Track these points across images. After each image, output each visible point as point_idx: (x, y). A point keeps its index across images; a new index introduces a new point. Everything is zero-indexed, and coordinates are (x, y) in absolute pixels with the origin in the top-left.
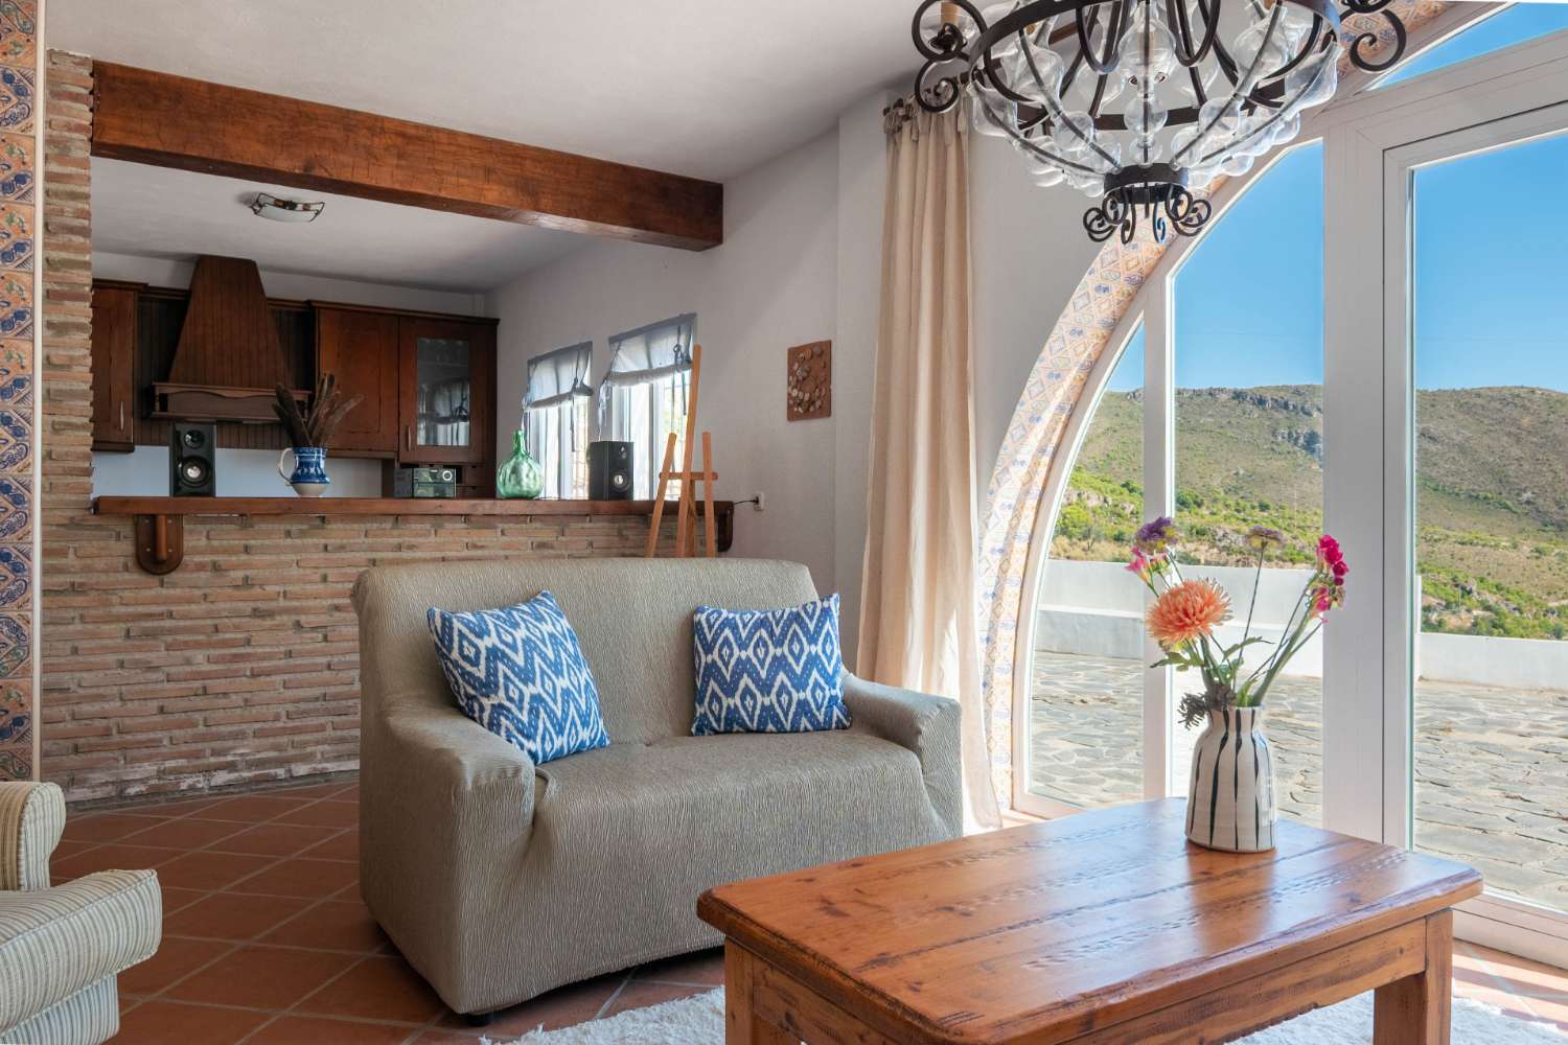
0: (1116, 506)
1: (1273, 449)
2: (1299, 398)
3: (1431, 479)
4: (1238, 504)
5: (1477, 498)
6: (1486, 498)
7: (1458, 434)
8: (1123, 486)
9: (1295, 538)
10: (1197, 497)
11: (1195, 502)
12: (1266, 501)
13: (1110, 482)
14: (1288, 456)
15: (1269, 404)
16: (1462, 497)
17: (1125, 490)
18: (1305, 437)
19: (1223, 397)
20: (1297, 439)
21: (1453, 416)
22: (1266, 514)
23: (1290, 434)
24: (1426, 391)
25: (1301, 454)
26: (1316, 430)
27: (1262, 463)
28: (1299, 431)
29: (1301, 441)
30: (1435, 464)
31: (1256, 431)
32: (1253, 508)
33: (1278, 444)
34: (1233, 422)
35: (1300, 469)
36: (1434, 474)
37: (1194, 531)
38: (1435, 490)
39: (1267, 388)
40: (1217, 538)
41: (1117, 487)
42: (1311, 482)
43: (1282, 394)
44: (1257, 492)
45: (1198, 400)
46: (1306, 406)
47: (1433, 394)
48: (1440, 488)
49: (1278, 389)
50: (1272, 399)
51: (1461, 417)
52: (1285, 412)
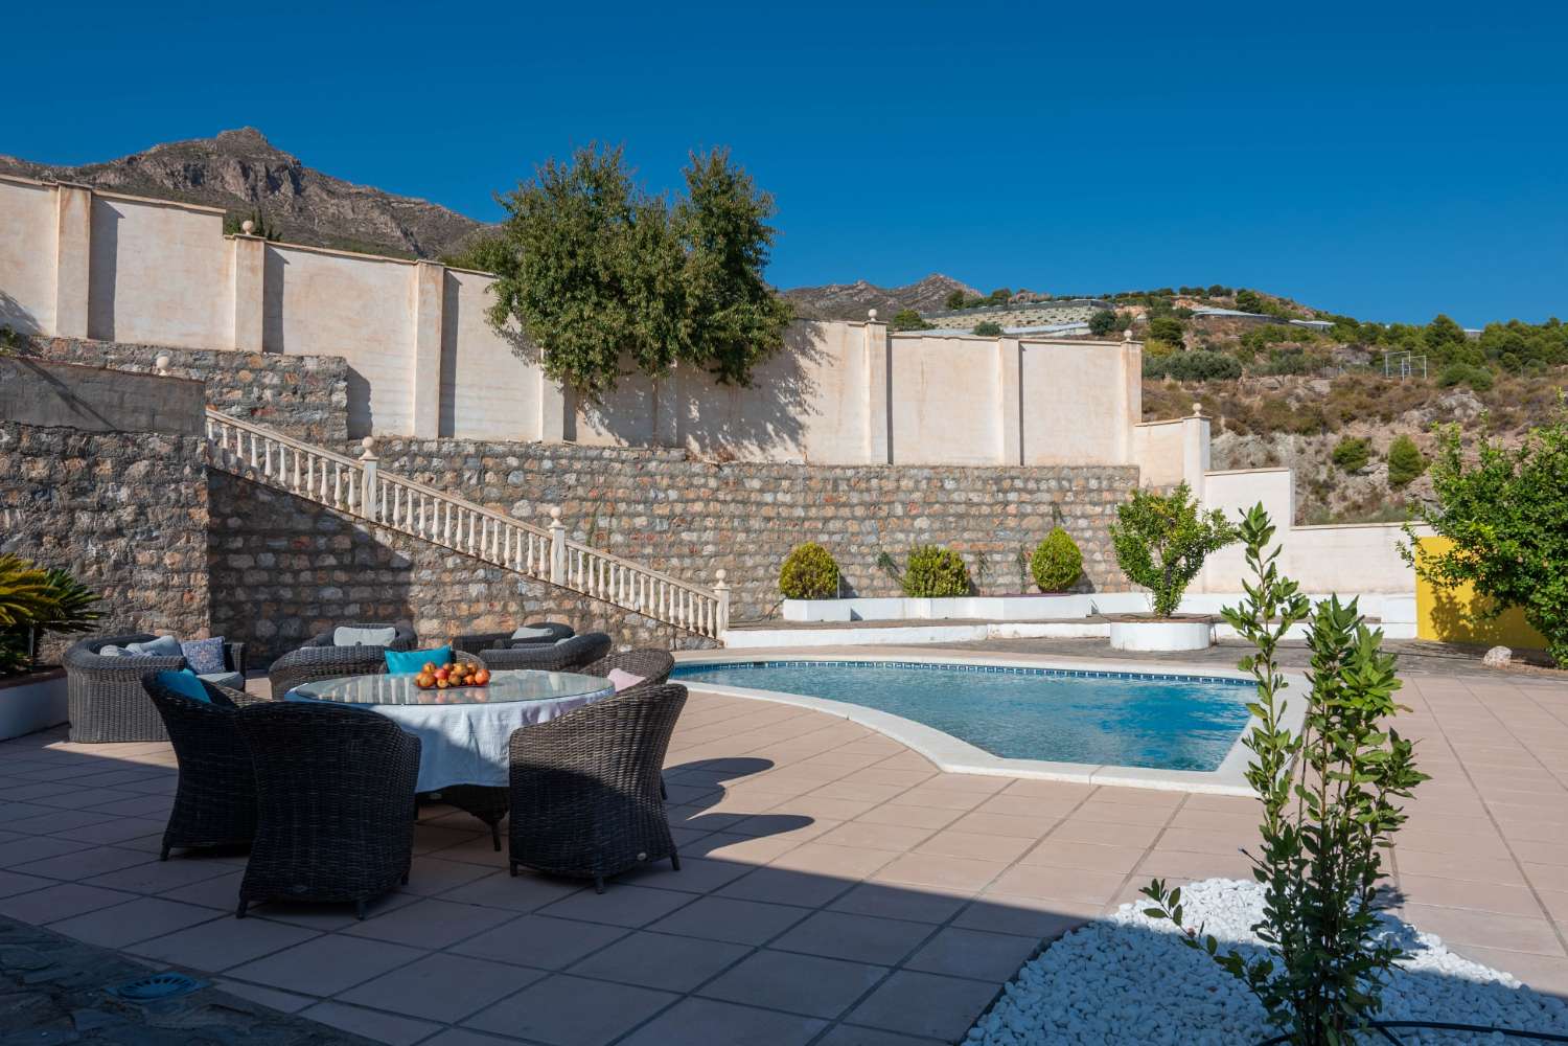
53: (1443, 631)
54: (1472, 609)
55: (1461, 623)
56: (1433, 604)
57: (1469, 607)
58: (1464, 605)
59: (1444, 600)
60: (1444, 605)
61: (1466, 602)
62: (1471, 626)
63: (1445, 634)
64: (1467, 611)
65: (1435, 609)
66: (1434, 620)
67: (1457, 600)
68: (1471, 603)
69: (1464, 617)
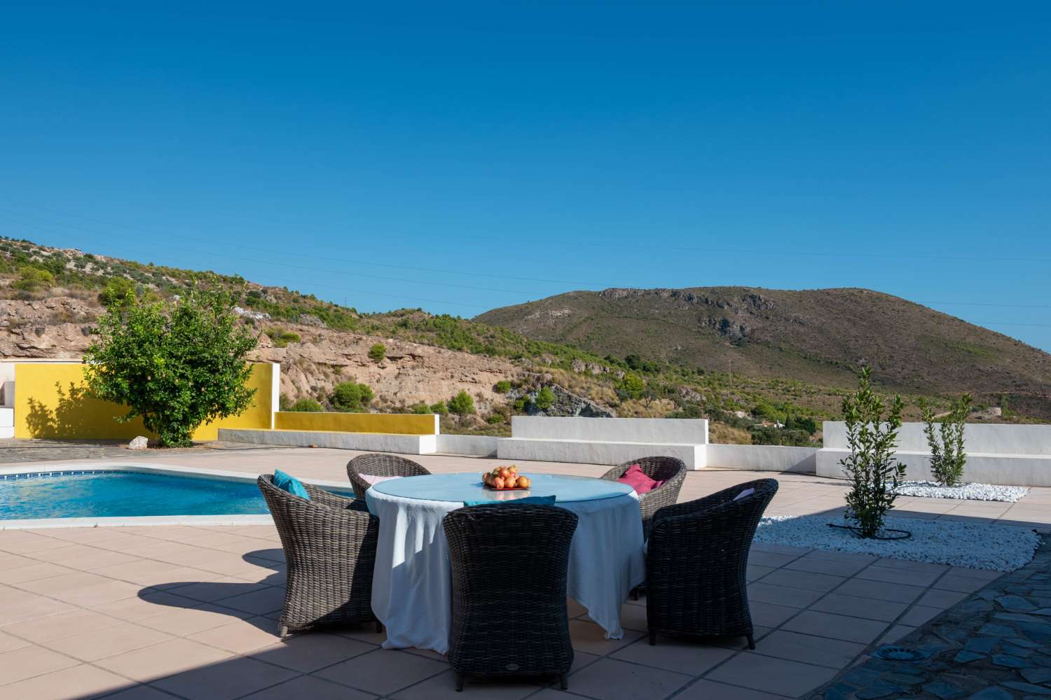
0: (613, 373)
1: (699, 332)
2: (715, 296)
3: (802, 351)
4: (683, 370)
5: (831, 363)
6: (837, 363)
7: (817, 320)
8: (606, 359)
9: (733, 394)
10: (656, 366)
11: (656, 370)
12: (703, 368)
13: (596, 356)
14: (710, 337)
15: (695, 301)
16: (822, 363)
17: (607, 361)
18: (720, 323)
19: (666, 295)
20: (714, 324)
21: (813, 308)
22: (702, 377)
23: (710, 321)
24: (796, 291)
25: (718, 336)
26: (727, 318)
27: (693, 342)
28: (716, 319)
29: (717, 326)
30: (804, 341)
31: (688, 320)
32: (693, 373)
33: (702, 328)
34: (672, 313)
35: (717, 346)
36: (803, 348)
37: (666, 390)
38: (805, 358)
39: (694, 289)
40: (682, 395)
41: (602, 359)
42: (725, 354)
43: (703, 293)
44: (690, 361)
45: (648, 297)
46: (720, 302)
47: (800, 293)
48: (808, 357)
49: (701, 289)
50: (697, 297)
51: (818, 308)
52: (706, 305)
53: (35, 430)
54: (58, 415)
55: (49, 424)
56: (29, 411)
57: (55, 413)
58: (51, 412)
59: (37, 408)
60: (36, 412)
61: (53, 409)
62: (56, 426)
63: (37, 432)
64: (54, 415)
65: (29, 415)
66: (29, 423)
67: (46, 408)
68: (57, 410)
69: (52, 420)
